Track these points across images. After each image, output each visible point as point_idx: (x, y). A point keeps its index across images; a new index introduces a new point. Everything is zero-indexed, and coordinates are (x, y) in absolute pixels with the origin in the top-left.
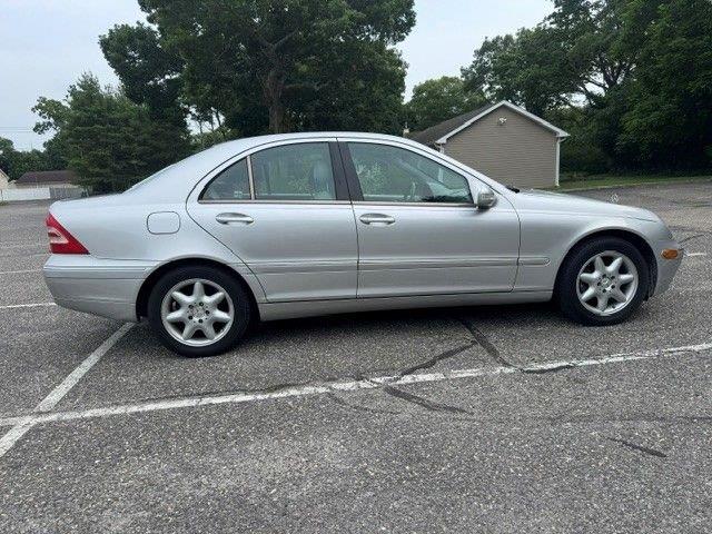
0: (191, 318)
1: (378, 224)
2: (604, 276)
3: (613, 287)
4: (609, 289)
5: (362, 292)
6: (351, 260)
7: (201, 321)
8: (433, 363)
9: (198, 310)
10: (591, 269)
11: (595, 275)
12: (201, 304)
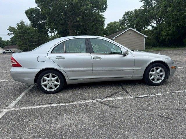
0: (49, 84)
1: (97, 59)
2: (156, 73)
3: (158, 76)
4: (157, 76)
5: (93, 77)
6: (90, 69)
7: (51, 84)
8: (112, 95)
9: (51, 81)
10: (153, 71)
11: (154, 73)
12: (51, 80)
